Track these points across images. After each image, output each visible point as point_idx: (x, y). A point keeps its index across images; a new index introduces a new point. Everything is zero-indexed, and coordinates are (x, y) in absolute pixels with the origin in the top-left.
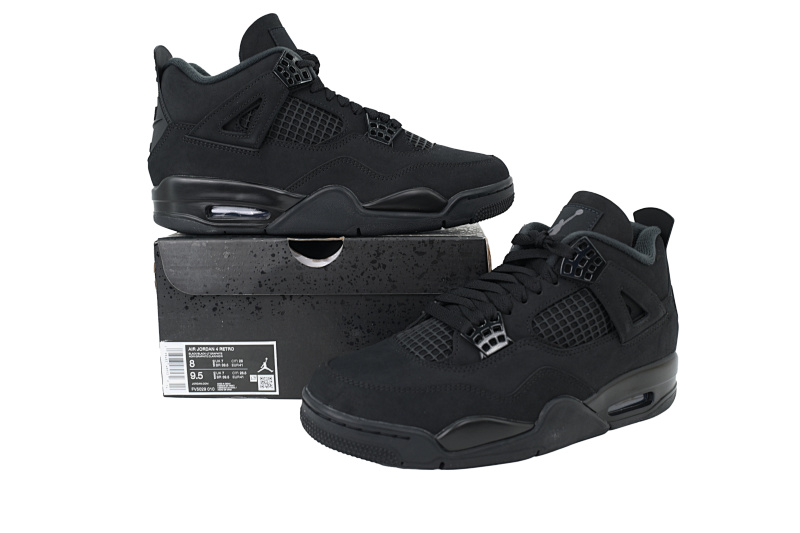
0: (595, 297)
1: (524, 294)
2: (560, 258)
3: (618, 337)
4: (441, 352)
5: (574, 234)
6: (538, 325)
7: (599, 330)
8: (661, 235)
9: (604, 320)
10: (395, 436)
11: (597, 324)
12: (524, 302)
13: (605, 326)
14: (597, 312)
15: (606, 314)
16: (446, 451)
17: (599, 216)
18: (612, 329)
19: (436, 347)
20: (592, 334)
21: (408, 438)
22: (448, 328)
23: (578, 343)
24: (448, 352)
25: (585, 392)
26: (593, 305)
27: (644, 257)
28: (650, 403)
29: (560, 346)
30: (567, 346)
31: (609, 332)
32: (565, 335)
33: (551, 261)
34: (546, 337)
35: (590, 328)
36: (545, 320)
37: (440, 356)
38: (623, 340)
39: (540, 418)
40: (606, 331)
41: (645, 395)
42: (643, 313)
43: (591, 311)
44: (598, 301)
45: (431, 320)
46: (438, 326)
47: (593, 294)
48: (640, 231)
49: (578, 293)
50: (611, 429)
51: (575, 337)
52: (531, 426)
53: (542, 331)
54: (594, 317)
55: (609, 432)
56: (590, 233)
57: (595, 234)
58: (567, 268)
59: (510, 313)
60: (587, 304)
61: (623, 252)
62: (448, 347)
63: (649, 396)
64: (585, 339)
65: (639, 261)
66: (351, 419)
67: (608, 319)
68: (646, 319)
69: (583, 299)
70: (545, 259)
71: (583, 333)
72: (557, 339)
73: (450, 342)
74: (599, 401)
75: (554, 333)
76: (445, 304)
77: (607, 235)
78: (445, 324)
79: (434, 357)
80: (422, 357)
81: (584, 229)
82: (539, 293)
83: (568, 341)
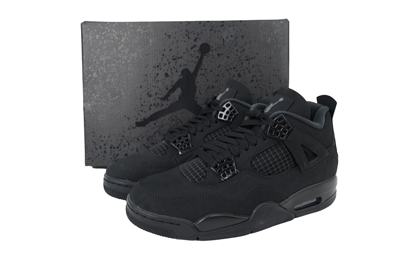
0: (287, 147)
1: (247, 145)
2: (268, 126)
3: (300, 169)
4: (200, 177)
5: (276, 113)
6: (254, 163)
7: (289, 166)
8: (330, 111)
9: (291, 160)
10: (172, 223)
11: (287, 162)
12: (247, 150)
13: (292, 163)
14: (287, 156)
15: (293, 157)
16: (200, 231)
17: (291, 102)
18: (296, 165)
19: (198, 174)
20: (285, 168)
21: (179, 225)
22: (206, 164)
23: (276, 173)
24: (204, 177)
25: (279, 199)
26: (285, 152)
27: (315, 124)
28: (319, 203)
29: (266, 174)
30: (270, 174)
31: (295, 166)
32: (269, 169)
33: (263, 127)
34: (258, 170)
35: (283, 165)
36: (258, 160)
37: (200, 179)
38: (303, 171)
39: (253, 214)
40: (293, 166)
41: (317, 199)
42: (315, 155)
43: (284, 155)
44: (288, 150)
45: (198, 159)
46: (200, 162)
47: (286, 146)
48: (319, 108)
49: (277, 145)
50: (296, 217)
51: (275, 170)
52: (248, 218)
53: (256, 166)
54: (286, 159)
55: (295, 219)
56: (285, 112)
57: (288, 112)
58: (271, 132)
59: (239, 156)
60: (282, 152)
61: (304, 122)
62: (205, 174)
63: (319, 200)
64: (280, 170)
65: (313, 127)
66: (149, 214)
67: (294, 160)
68: (317, 159)
69: (280, 148)
70: (260, 126)
71: (279, 167)
72: (264, 171)
73: (205, 171)
74: (288, 203)
75: (262, 167)
76: (206, 150)
77: (295, 113)
78: (204, 161)
79: (196, 180)
80: (190, 180)
81: (282, 110)
82: (255, 145)
83: (270, 172)
